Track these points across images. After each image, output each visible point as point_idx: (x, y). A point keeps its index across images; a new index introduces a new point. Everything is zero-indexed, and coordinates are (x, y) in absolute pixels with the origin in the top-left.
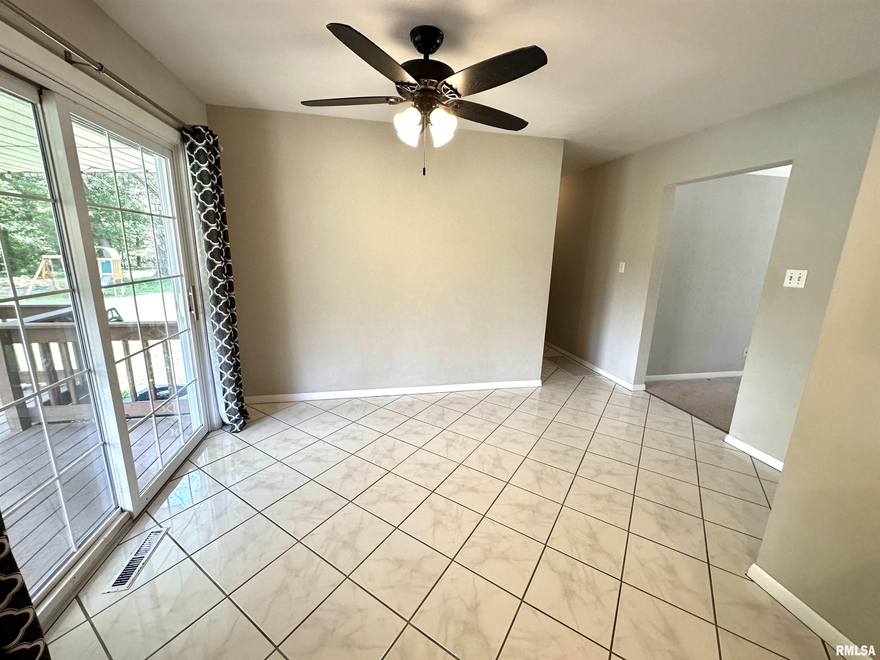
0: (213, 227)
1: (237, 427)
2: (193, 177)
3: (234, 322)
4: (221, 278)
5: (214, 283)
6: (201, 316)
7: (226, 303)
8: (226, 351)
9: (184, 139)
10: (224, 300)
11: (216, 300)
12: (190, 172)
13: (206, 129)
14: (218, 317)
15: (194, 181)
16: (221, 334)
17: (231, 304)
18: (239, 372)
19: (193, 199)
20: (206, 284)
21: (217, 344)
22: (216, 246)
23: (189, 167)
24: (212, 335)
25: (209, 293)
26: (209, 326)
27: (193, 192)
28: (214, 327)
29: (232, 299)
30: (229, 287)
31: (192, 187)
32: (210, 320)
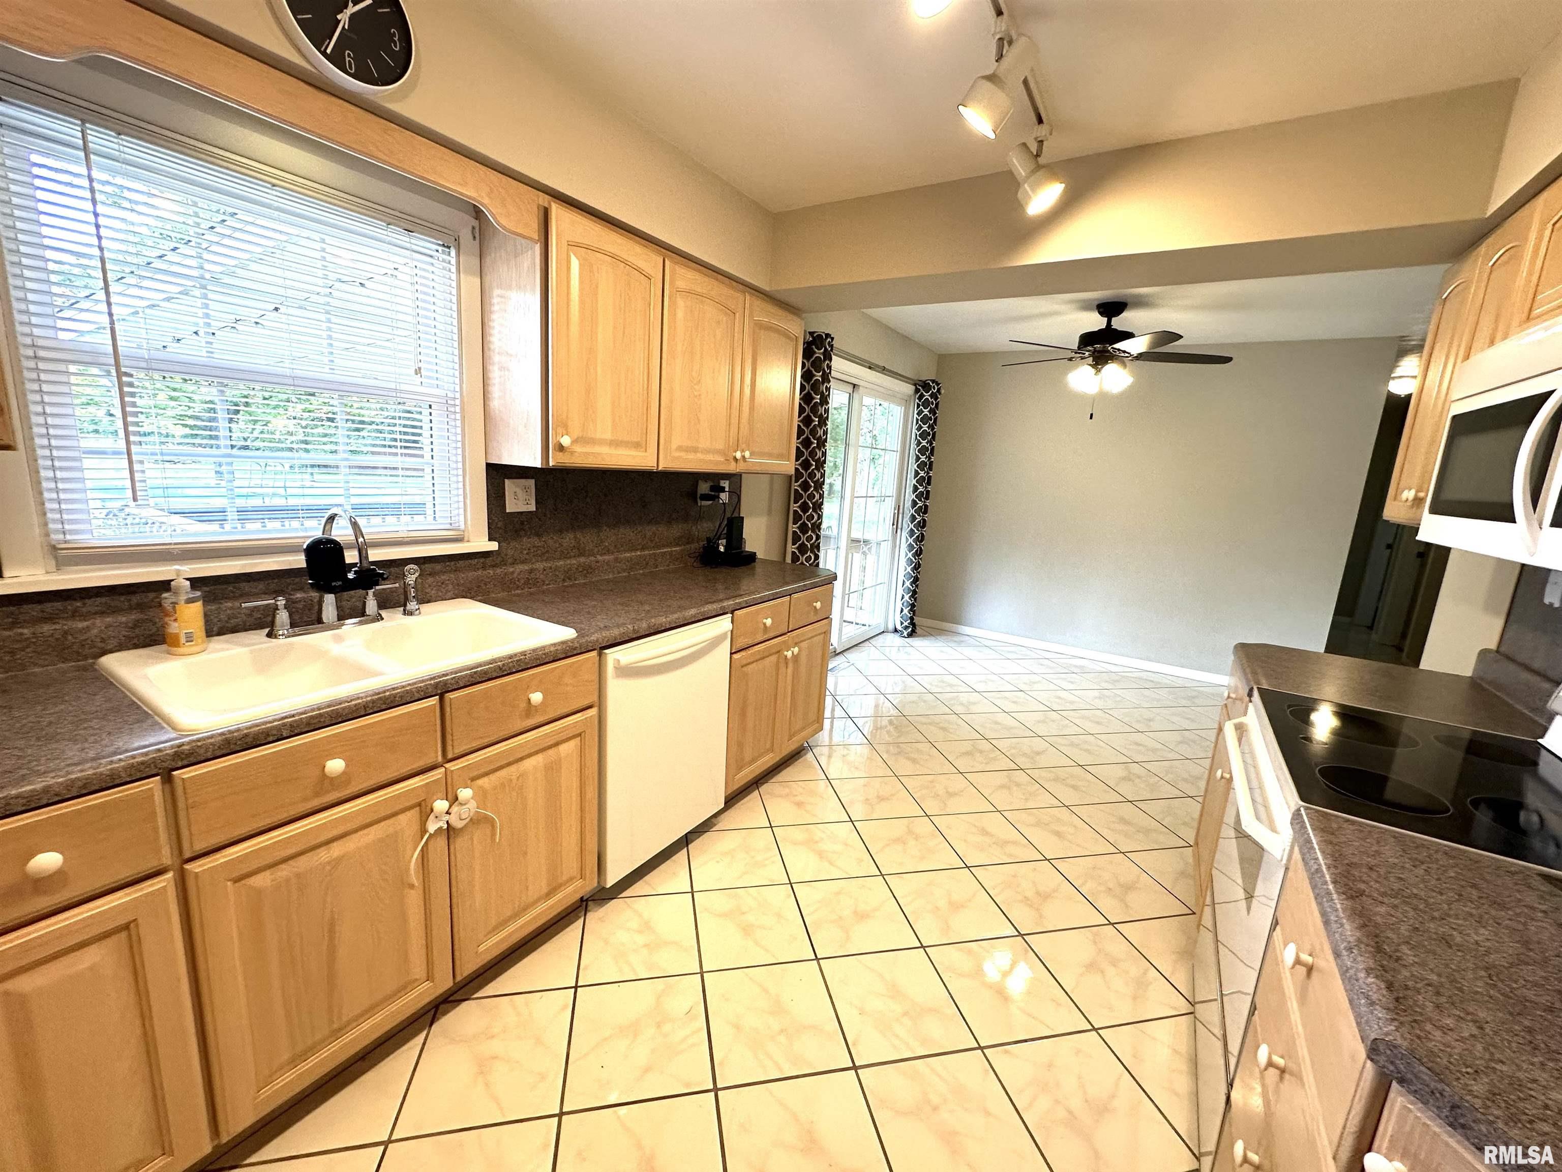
0: (923, 458)
1: (905, 634)
2: (917, 420)
3: (921, 541)
4: (920, 500)
5: (914, 503)
6: (899, 531)
7: (919, 522)
8: (912, 562)
9: (917, 391)
10: (919, 519)
11: (913, 518)
12: (916, 416)
13: (933, 381)
14: (912, 533)
15: (917, 423)
16: (911, 547)
17: (922, 525)
18: (917, 586)
19: (914, 436)
20: (908, 504)
21: (907, 555)
22: (922, 474)
23: (916, 412)
24: (904, 546)
25: (909, 511)
26: (904, 540)
27: (914, 430)
28: (907, 540)
29: (924, 521)
30: (925, 510)
31: (915, 427)
32: (905, 534)
